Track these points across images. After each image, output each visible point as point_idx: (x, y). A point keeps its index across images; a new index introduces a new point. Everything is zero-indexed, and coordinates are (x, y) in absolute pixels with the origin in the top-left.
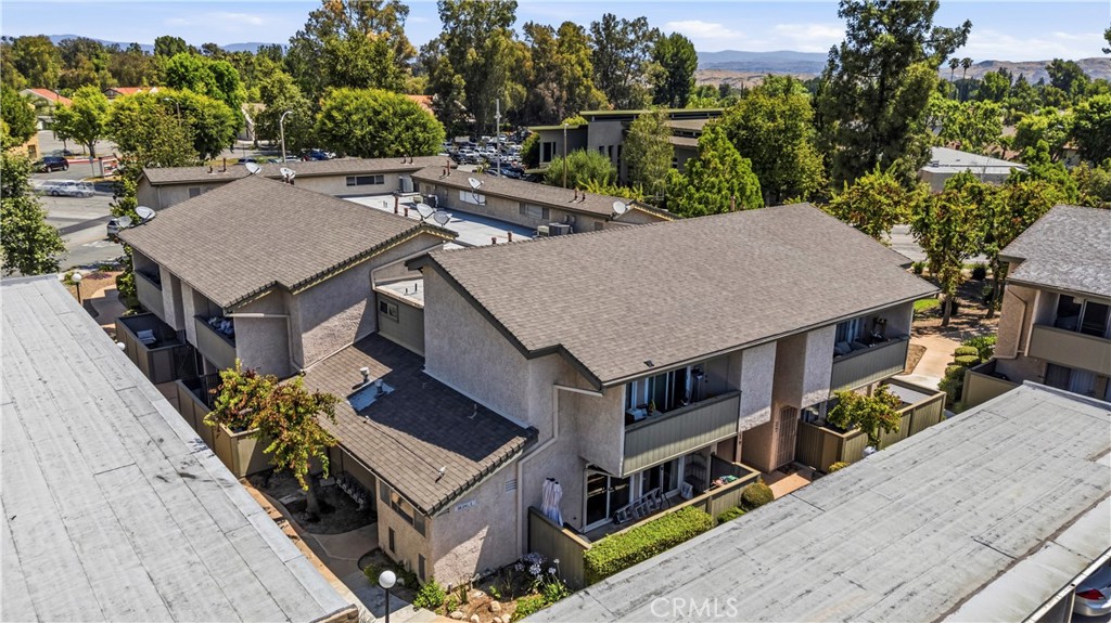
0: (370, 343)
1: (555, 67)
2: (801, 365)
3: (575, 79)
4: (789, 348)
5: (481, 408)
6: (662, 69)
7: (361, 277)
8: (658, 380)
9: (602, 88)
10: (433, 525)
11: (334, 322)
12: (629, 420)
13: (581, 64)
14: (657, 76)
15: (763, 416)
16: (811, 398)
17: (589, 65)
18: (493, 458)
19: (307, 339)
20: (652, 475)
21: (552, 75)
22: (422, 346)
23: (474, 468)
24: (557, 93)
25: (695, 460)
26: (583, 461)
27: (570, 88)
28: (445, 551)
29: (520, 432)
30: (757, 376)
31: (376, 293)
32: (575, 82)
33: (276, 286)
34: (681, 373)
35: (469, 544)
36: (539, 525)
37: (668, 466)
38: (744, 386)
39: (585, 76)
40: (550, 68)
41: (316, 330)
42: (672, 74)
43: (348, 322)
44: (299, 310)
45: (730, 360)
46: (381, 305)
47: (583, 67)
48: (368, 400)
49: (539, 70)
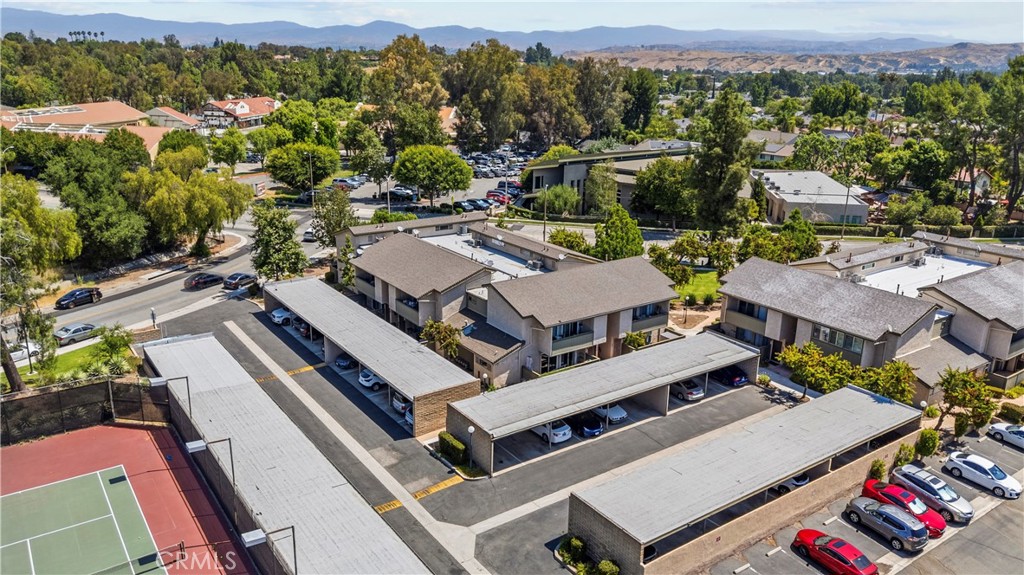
0: (465, 311)
1: (546, 100)
2: (618, 323)
3: (562, 108)
4: (613, 318)
5: (508, 335)
6: (630, 96)
7: (463, 287)
8: (566, 326)
9: (583, 112)
10: (494, 367)
11: (453, 304)
12: (554, 339)
13: (566, 96)
14: (625, 102)
15: (603, 340)
16: (622, 335)
17: (573, 97)
18: (512, 349)
19: (445, 310)
20: (565, 356)
21: (544, 105)
22: (486, 314)
23: (506, 352)
24: (548, 119)
25: (581, 352)
26: (540, 352)
27: (558, 115)
28: (497, 376)
29: (520, 341)
30: (600, 327)
31: (467, 293)
32: (562, 110)
33: (434, 291)
34: (575, 324)
35: (504, 375)
36: (526, 372)
37: (571, 354)
38: (595, 330)
39: (570, 105)
40: (542, 100)
41: (447, 307)
42: (638, 99)
43: (457, 303)
44: (441, 299)
45: (591, 320)
46: (469, 297)
47: (568, 98)
48: (468, 331)
49: (534, 102)
